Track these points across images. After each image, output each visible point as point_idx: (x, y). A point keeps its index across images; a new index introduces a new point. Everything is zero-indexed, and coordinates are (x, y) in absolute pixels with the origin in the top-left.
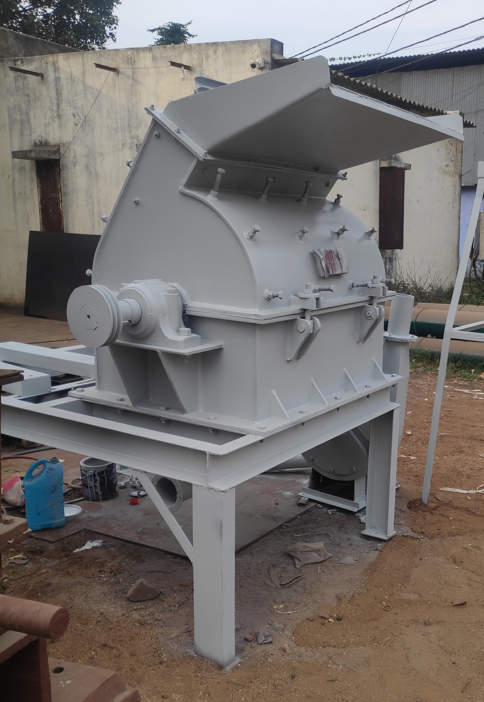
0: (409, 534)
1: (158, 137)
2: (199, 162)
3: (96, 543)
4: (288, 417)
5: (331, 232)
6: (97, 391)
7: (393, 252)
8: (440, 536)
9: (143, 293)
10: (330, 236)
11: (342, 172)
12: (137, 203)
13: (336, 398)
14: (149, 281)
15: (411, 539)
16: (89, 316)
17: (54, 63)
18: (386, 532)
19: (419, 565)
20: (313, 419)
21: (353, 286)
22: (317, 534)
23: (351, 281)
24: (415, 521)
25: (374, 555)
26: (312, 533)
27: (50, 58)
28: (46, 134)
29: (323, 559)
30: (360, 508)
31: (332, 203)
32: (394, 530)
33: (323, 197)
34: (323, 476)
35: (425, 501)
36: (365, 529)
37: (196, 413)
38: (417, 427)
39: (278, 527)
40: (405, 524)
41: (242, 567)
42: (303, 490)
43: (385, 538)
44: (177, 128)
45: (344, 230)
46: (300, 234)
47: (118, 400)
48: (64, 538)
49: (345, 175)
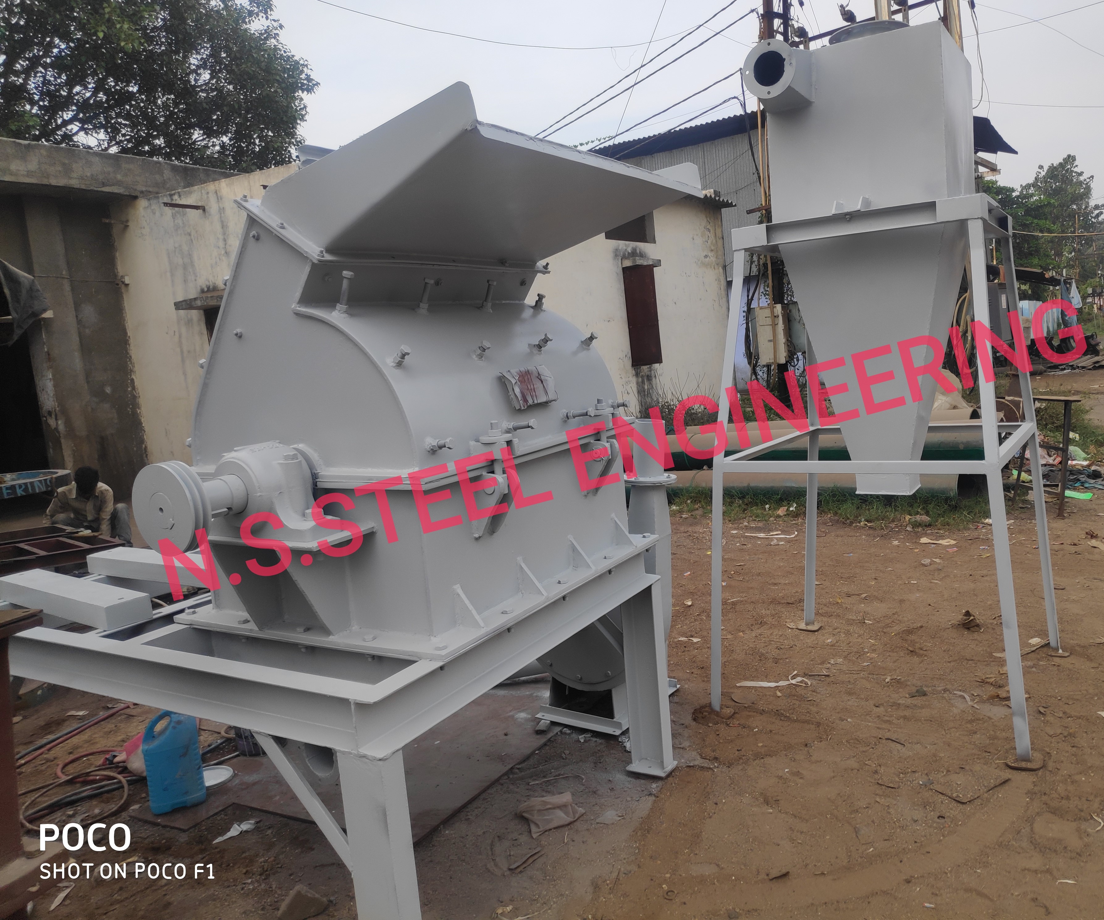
0: (696, 763)
1: (257, 238)
2: (313, 265)
3: (246, 826)
4: (482, 624)
5: (529, 345)
6: (214, 612)
7: (650, 368)
8: (741, 761)
9: (247, 464)
10: (528, 350)
11: (541, 263)
12: (239, 336)
13: (559, 582)
14: (256, 447)
15: (701, 770)
16: (161, 509)
17: (216, 192)
18: (661, 765)
19: (715, 813)
20: (525, 618)
21: (567, 417)
22: (564, 778)
23: (565, 410)
24: (704, 740)
25: (646, 804)
26: (556, 776)
27: (211, 187)
28: (214, 276)
29: (572, 820)
30: (624, 728)
31: (532, 307)
32: (674, 760)
33: (520, 301)
34: (569, 687)
35: (717, 707)
36: (631, 762)
37: (348, 631)
38: (699, 593)
39: (508, 771)
40: (690, 746)
41: (454, 843)
42: (543, 709)
43: (662, 775)
44: (280, 221)
45: (546, 340)
46: (479, 352)
47: (240, 622)
48: (202, 822)
49: (546, 267)
